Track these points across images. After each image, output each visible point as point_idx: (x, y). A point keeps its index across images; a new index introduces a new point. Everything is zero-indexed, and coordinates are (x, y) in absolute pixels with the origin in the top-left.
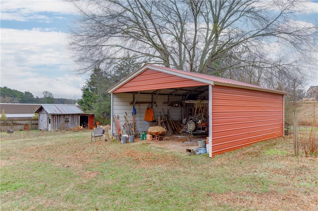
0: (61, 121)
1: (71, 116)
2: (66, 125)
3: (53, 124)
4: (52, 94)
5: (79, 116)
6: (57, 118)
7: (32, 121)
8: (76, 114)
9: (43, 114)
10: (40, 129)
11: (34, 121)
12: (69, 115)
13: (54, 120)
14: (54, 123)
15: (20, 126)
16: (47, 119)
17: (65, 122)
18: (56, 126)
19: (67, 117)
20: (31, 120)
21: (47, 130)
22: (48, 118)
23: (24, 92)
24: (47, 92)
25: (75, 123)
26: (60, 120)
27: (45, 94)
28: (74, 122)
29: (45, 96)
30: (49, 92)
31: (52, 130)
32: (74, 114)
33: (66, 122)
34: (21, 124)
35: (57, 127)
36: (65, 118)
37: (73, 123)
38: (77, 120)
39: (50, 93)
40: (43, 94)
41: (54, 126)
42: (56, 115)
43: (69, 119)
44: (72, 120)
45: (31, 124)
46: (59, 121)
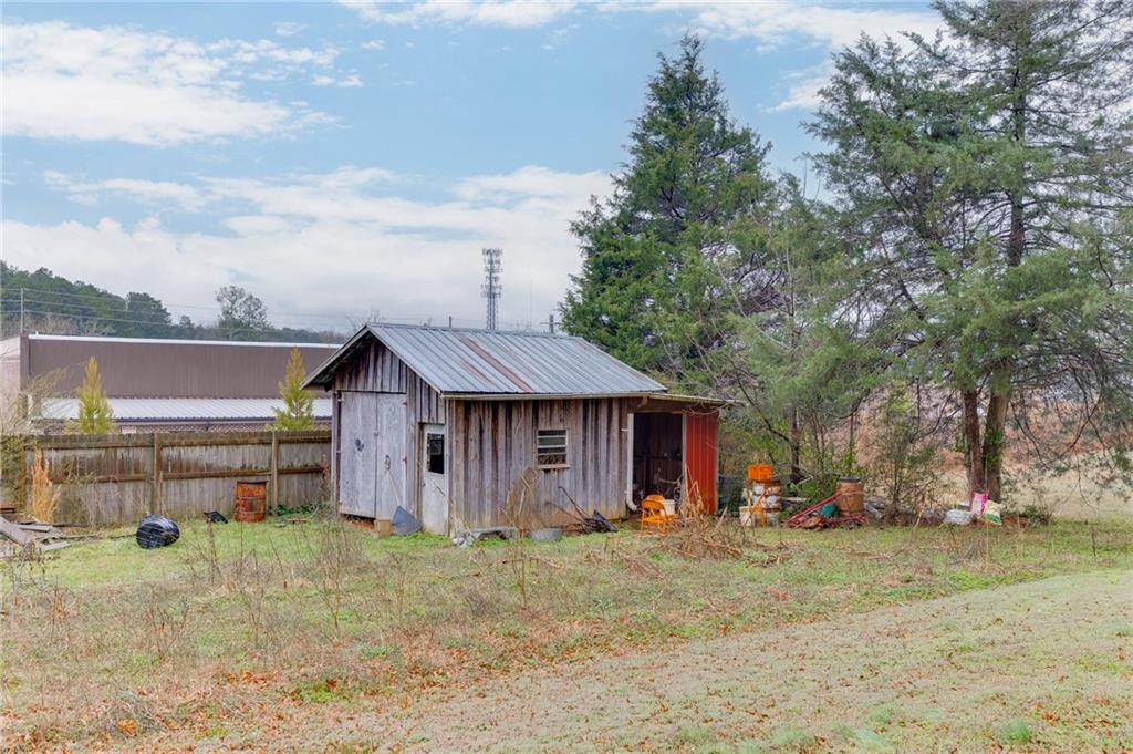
0: (515, 454)
1: (581, 408)
2: (545, 487)
3: (466, 479)
4: (258, 304)
5: (631, 417)
6: (488, 434)
7: (283, 448)
8: (610, 401)
9: (369, 400)
10: (344, 509)
11: (296, 447)
12: (566, 404)
13: (474, 448)
14: (473, 464)
15: (207, 483)
16: (415, 430)
17: (541, 460)
18: (481, 498)
19: (556, 419)
20: (280, 442)
21: (410, 523)
22: (422, 425)
23: (124, 296)
24: (235, 294)
25: (603, 473)
26: (509, 449)
27: (227, 303)
28: (596, 459)
29: (226, 313)
30: (247, 291)
31: (458, 523)
32: (597, 402)
33: (550, 461)
34: (209, 467)
35: (488, 502)
36: (543, 427)
37: (590, 465)
38: (615, 445)
39: (251, 297)
40: (219, 300)
41: (474, 492)
42: (485, 403)
43: (567, 437)
44: (585, 442)
45: (281, 473)
46: (501, 453)
